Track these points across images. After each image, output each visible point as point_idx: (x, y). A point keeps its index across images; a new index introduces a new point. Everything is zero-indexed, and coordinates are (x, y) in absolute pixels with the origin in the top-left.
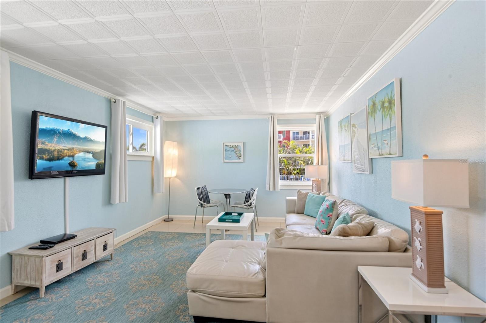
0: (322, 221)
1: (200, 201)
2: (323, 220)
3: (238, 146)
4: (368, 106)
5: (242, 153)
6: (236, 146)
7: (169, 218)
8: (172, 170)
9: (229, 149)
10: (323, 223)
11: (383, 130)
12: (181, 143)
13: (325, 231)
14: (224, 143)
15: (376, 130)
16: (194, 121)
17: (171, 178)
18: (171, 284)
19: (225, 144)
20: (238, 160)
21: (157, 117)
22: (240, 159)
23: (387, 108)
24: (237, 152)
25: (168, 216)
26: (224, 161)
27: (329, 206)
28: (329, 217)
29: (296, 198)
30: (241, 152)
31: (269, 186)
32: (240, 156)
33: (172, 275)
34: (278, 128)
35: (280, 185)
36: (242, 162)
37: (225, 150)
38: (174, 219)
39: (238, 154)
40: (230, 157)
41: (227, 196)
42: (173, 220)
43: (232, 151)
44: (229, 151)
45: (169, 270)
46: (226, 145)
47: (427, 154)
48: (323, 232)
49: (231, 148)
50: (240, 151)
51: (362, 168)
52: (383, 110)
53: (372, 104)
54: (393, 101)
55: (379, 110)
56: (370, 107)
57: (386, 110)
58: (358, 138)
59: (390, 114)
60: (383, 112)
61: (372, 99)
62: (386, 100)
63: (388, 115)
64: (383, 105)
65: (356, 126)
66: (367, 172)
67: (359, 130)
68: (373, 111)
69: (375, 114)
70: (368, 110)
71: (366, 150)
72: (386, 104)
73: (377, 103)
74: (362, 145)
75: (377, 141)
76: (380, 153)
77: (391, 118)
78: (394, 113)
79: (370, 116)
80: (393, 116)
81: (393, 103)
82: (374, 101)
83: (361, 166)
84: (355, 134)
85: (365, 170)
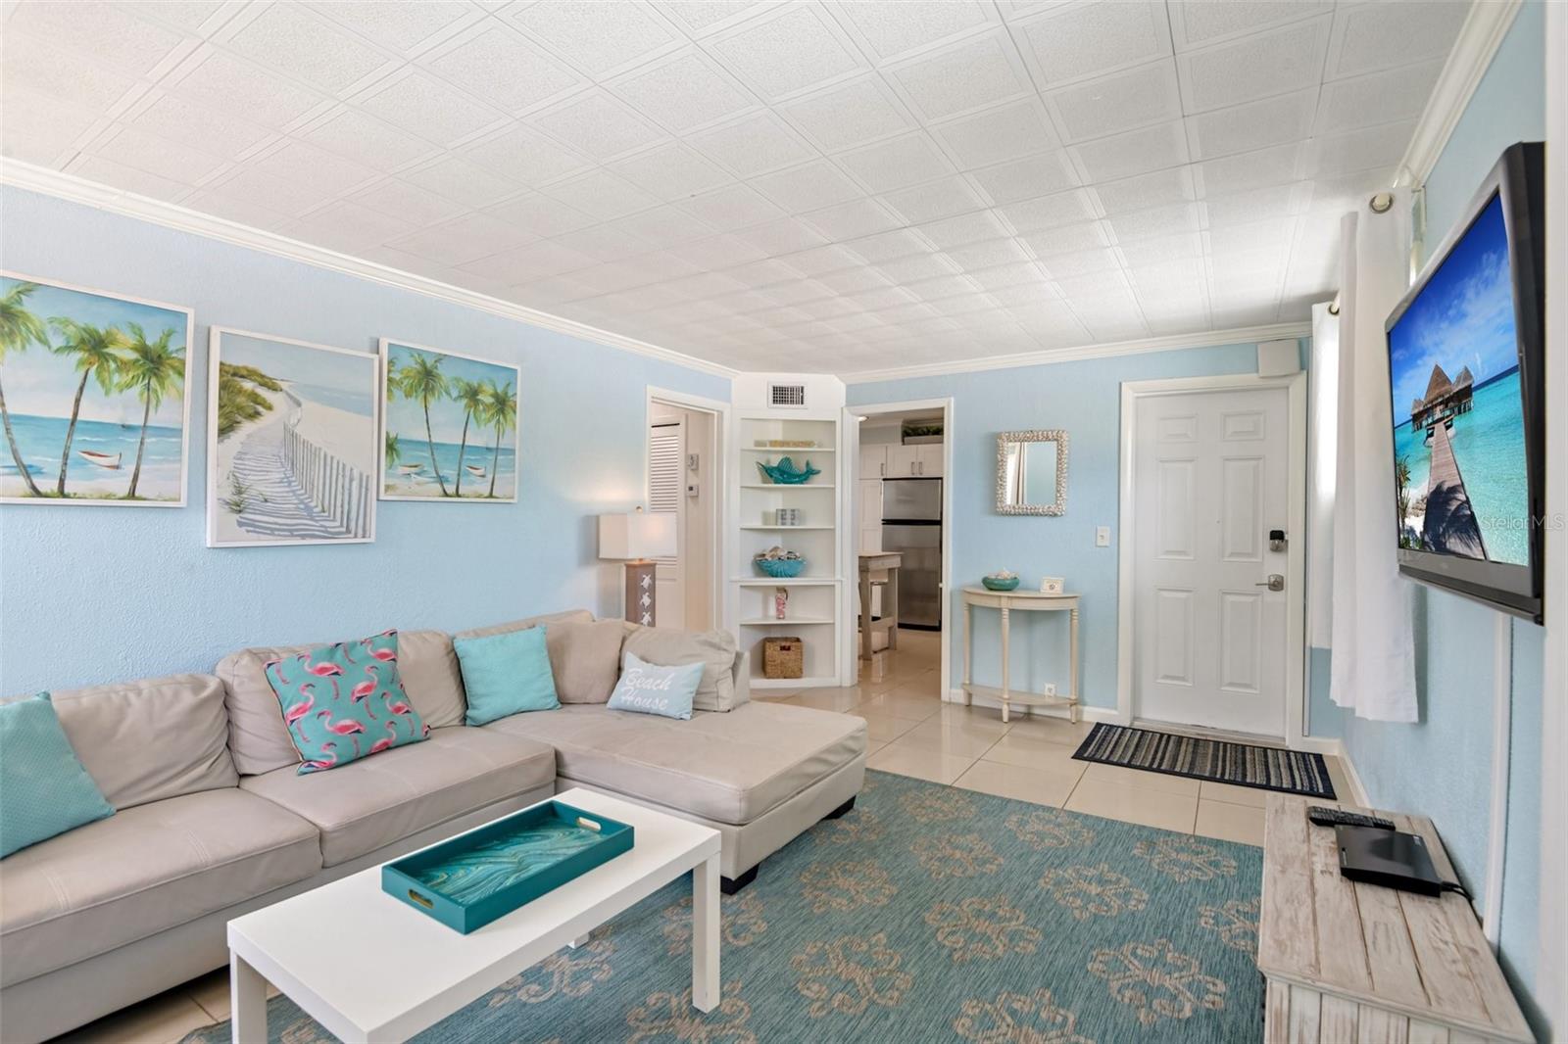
4: (391, 362)
11: (466, 444)
15: (430, 436)
18: (893, 898)
33: (889, 937)
45: (901, 968)
51: (322, 526)
52: (472, 404)
53: (418, 367)
54: (511, 403)
55: (451, 397)
56: (402, 370)
57: (484, 410)
58: (297, 430)
59: (498, 421)
60: (472, 410)
61: (416, 356)
62: (484, 388)
63: (489, 421)
64: (472, 394)
65: (284, 385)
66: (364, 537)
67: (305, 404)
68: (423, 387)
69: (428, 396)
70: (389, 371)
71: (368, 477)
72: (486, 398)
73: (443, 378)
74: (332, 458)
75: (437, 464)
76: (448, 492)
77: (501, 430)
78: (511, 423)
79: (398, 393)
80: (508, 428)
81: (512, 407)
82: (429, 365)
83: (314, 523)
84: (260, 409)
85: (348, 531)
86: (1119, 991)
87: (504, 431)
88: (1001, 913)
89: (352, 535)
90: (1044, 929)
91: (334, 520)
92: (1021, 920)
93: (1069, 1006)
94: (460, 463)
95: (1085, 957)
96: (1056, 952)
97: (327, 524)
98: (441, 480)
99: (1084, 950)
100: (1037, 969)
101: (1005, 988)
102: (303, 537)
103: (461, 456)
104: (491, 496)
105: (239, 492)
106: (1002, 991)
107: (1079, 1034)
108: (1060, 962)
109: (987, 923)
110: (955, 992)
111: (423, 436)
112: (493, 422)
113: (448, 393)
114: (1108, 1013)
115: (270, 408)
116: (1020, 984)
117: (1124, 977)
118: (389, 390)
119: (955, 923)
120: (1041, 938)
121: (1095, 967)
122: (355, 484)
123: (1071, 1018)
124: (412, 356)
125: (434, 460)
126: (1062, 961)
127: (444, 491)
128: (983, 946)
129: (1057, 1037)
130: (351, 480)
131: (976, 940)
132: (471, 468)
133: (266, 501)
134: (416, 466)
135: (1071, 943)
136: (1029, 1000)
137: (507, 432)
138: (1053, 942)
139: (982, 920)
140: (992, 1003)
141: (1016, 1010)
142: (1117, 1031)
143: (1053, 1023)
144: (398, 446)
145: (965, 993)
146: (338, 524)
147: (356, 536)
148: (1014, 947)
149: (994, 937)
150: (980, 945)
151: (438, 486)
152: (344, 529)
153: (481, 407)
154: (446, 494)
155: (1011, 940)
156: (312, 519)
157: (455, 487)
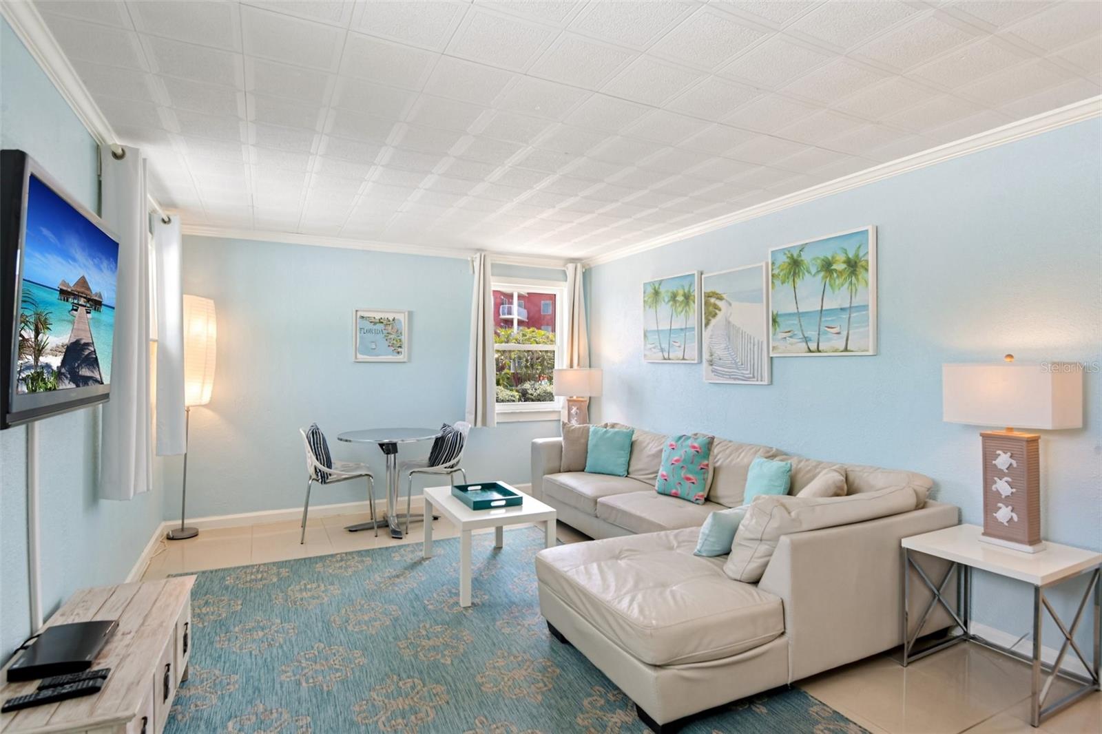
0: (688, 479)
1: (320, 467)
2: (690, 476)
3: (394, 320)
4: (773, 264)
5: (405, 338)
6: (389, 321)
7: (183, 529)
8: (203, 383)
9: (371, 326)
10: (693, 483)
11: (824, 308)
12: (222, 305)
13: (702, 496)
14: (357, 311)
15: (797, 308)
16: (263, 242)
17: (190, 408)
19: (359, 314)
20: (393, 356)
21: (166, 219)
22: (398, 353)
23: (840, 273)
24: (392, 336)
25: (180, 522)
26: (356, 358)
27: (700, 449)
28: (702, 469)
29: (561, 439)
30: (403, 337)
31: (473, 416)
32: (400, 347)
34: (492, 283)
35: (498, 414)
36: (405, 360)
37: (358, 328)
38: (200, 530)
39: (395, 342)
40: (374, 347)
41: (389, 448)
42: (196, 535)
43: (377, 332)
44: (370, 331)
46: (363, 317)
47: (1012, 354)
48: (697, 499)
49: (375, 323)
50: (398, 332)
51: (742, 373)
52: (828, 274)
53: (788, 260)
54: (863, 263)
55: (811, 274)
56: (780, 266)
57: (838, 276)
58: (731, 319)
59: (851, 283)
60: (828, 279)
61: (787, 252)
62: (837, 258)
63: (842, 285)
64: (827, 266)
65: (724, 296)
66: (761, 381)
67: (734, 304)
68: (792, 273)
69: (796, 279)
70: (772, 270)
71: (762, 342)
72: (839, 266)
73: (806, 262)
74: (745, 332)
75: (803, 327)
76: (812, 349)
77: (854, 290)
78: (864, 283)
79: (778, 283)
80: (860, 287)
81: (862, 267)
82: (795, 256)
83: (738, 371)
84: (717, 311)
85: (754, 377)
86: (281, 714)
87: (856, 290)
88: (400, 720)
89: (756, 379)
90: (359, 728)
91: (747, 370)
92: (380, 723)
93: (309, 689)
94: (820, 325)
95: (315, 723)
96: (338, 716)
97: (744, 372)
98: (806, 340)
99: (319, 727)
100: (342, 697)
101: (352, 678)
102: (735, 379)
103: (820, 319)
104: (846, 350)
105: (711, 356)
106: (352, 676)
107: (296, 680)
108: (330, 710)
109: (401, 707)
110: (376, 661)
111: (792, 309)
112: (846, 285)
113: (809, 272)
114: (284, 697)
115: (720, 310)
116: (345, 684)
117: (281, 725)
118: (773, 282)
119: (420, 694)
120: (355, 719)
121: (305, 721)
122: (756, 347)
123: (304, 684)
124: (785, 254)
125: (801, 325)
126: (329, 711)
127: (809, 348)
128: (387, 692)
129: (307, 673)
130: (754, 345)
131: (395, 693)
132: (829, 328)
133: (720, 359)
134: (789, 332)
135: (331, 728)
136: (334, 680)
137: (859, 290)
138: (345, 721)
139: (407, 708)
140: (352, 669)
141: (337, 672)
142: (275, 691)
143: (313, 678)
144: (778, 319)
145: (371, 665)
146: (748, 372)
147: (757, 380)
148: (367, 703)
149: (386, 701)
150: (389, 691)
151: (804, 344)
152: (751, 376)
153: (835, 275)
154: (810, 351)
155: (373, 705)
156: (738, 369)
157: (816, 344)
